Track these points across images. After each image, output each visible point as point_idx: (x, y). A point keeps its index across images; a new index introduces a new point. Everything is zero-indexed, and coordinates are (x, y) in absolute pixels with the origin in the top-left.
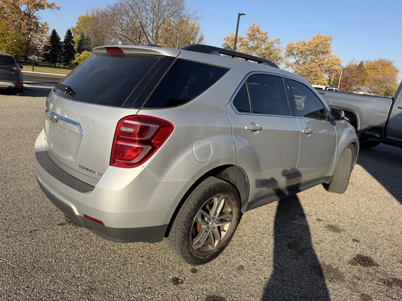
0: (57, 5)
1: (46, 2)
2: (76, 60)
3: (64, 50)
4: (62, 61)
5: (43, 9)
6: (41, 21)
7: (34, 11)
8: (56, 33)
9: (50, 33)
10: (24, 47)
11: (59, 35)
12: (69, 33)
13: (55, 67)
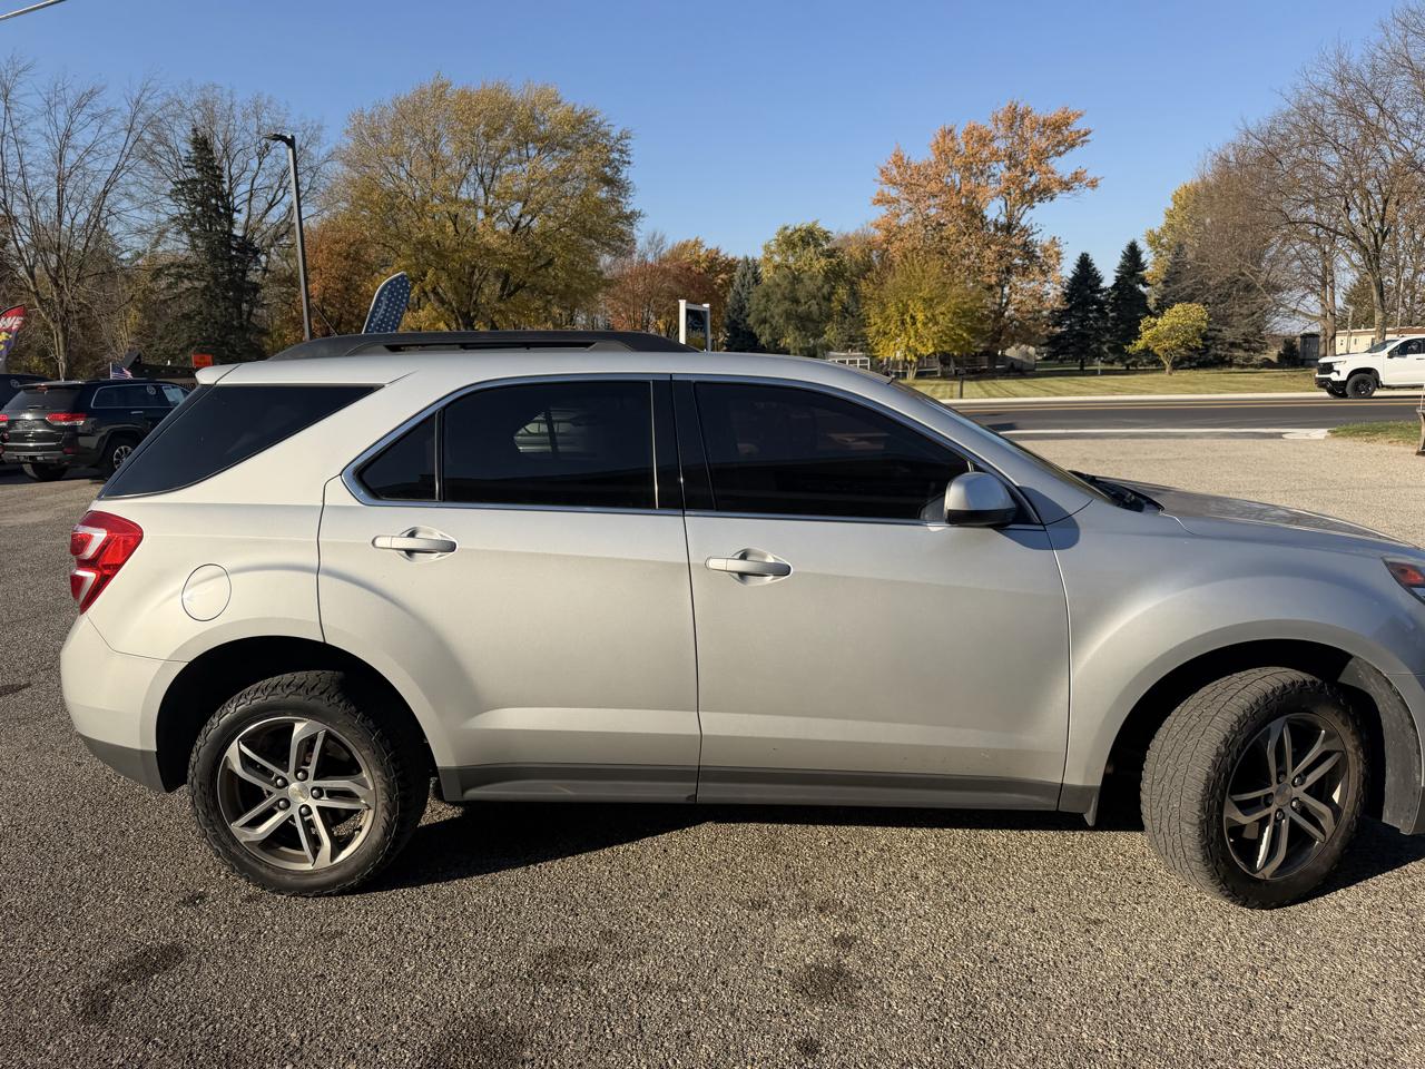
0: (1090, 175)
1: (1057, 176)
2: (1143, 341)
3: (1111, 315)
4: (1106, 350)
5: (1052, 199)
6: (1041, 238)
7: (1021, 212)
8: (1090, 265)
9: (1067, 269)
10: (988, 326)
11: (1098, 269)
12: (1133, 253)
13: (1083, 373)
